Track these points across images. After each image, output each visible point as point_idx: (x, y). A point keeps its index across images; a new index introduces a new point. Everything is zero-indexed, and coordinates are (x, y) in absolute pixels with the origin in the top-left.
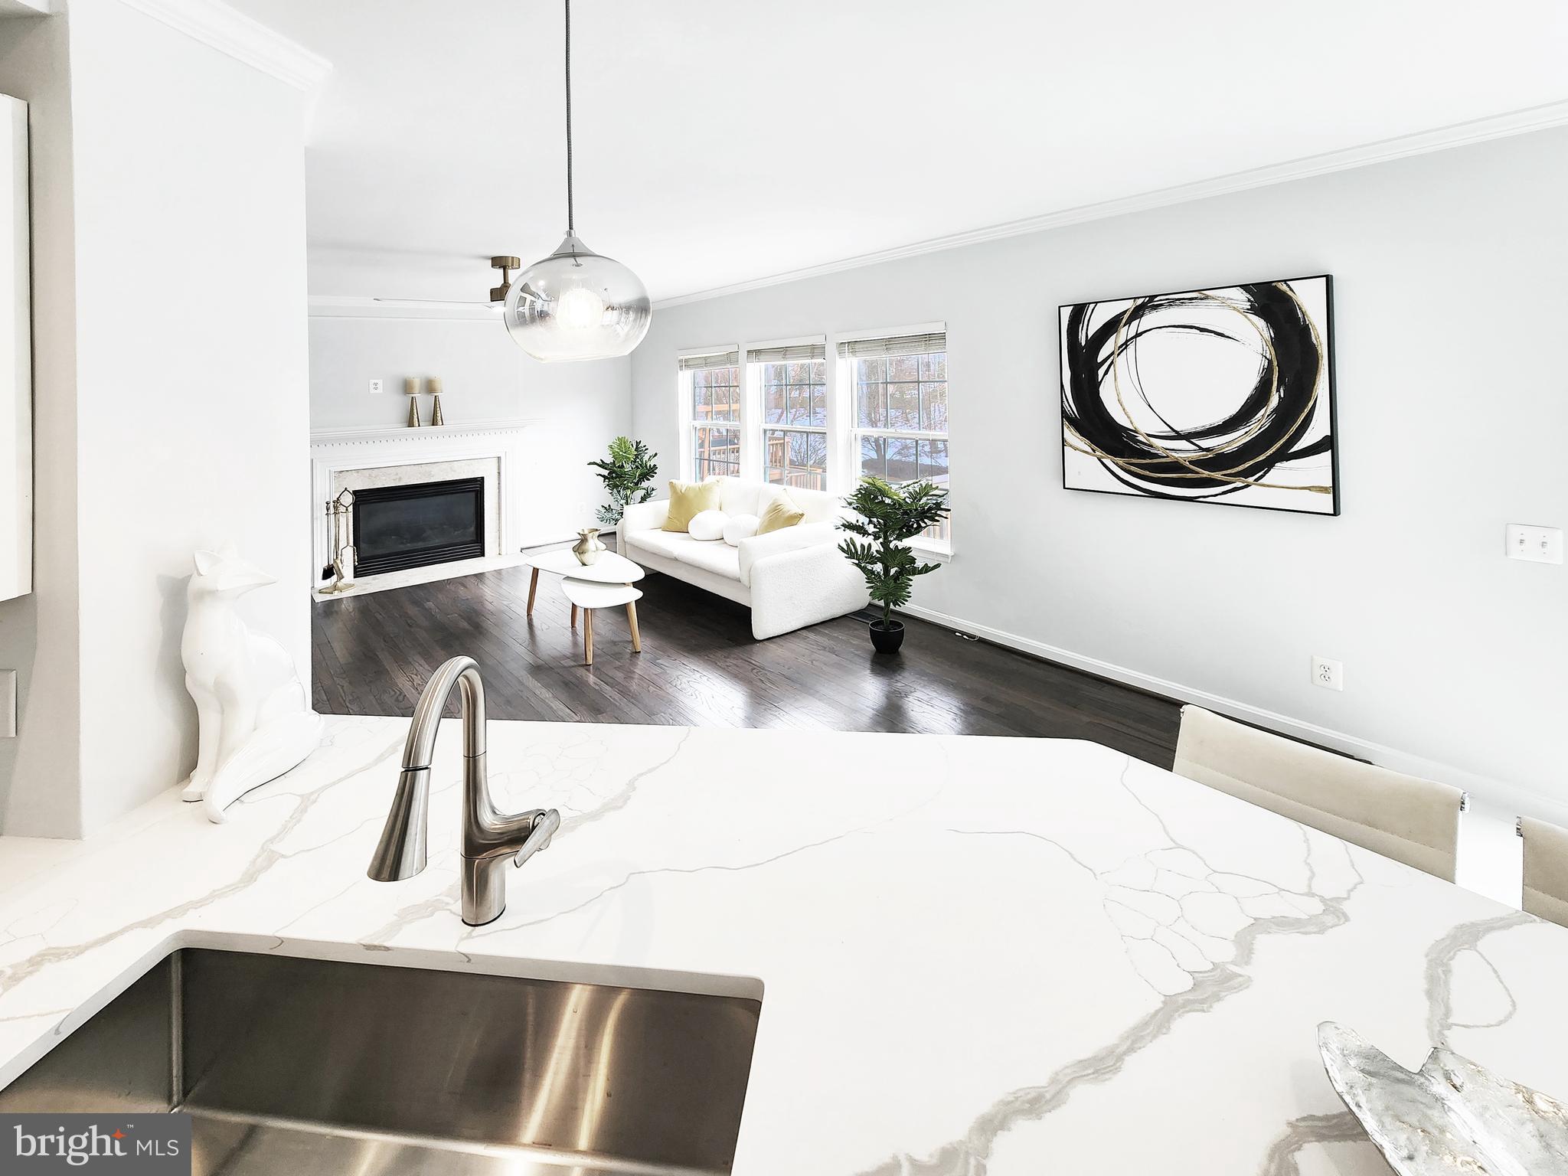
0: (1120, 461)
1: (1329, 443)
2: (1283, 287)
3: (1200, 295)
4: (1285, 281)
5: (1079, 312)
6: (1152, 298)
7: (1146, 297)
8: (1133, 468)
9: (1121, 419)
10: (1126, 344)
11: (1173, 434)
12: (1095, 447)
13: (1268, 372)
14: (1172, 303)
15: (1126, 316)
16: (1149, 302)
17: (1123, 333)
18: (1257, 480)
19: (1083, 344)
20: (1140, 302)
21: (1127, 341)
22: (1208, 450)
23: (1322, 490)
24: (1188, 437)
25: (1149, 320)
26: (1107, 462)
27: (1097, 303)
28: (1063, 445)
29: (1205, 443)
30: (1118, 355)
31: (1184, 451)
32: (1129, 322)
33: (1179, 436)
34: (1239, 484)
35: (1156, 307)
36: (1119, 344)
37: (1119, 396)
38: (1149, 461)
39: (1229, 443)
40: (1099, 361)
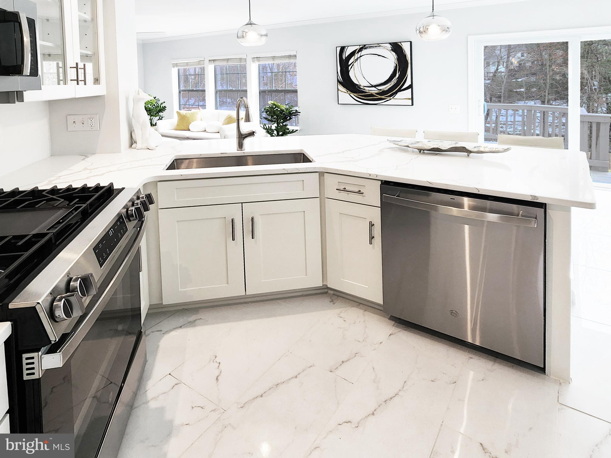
0: (355, 94)
1: (411, 87)
2: (400, 44)
3: (378, 45)
4: (400, 42)
5: (343, 49)
6: (365, 45)
7: (363, 45)
8: (359, 96)
9: (356, 82)
10: (357, 59)
11: (371, 86)
12: (348, 91)
13: (396, 67)
14: (370, 47)
15: (357, 51)
16: (364, 47)
17: (357, 56)
18: (393, 98)
19: (344, 59)
20: (361, 46)
21: (357, 58)
22: (380, 90)
23: (409, 99)
24: (375, 86)
25: (364, 52)
26: (352, 95)
27: (348, 46)
28: (338, 91)
29: (379, 88)
30: (355, 62)
31: (374, 91)
32: (358, 53)
33: (372, 86)
34: (389, 99)
35: (366, 48)
36: (355, 59)
37: (355, 75)
38: (364, 94)
39: (386, 88)
40: (349, 64)
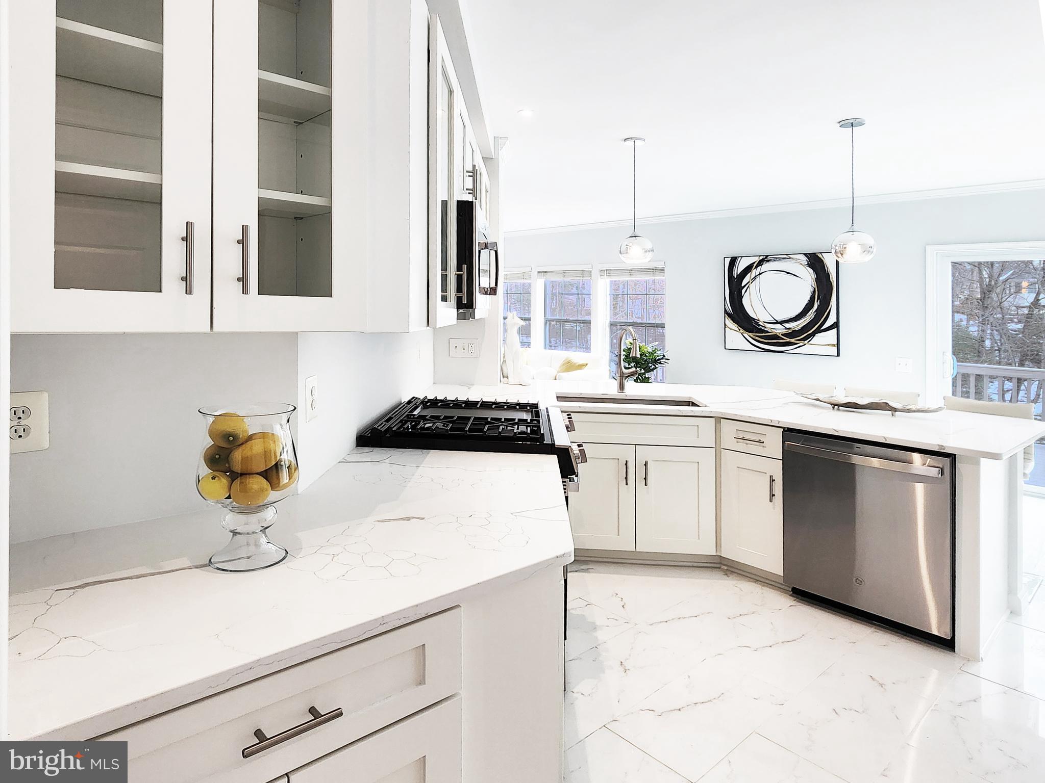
0: (751, 334)
1: (836, 325)
2: (820, 256)
3: (787, 257)
4: (821, 253)
5: (733, 261)
6: (767, 256)
7: (764, 256)
8: (757, 338)
9: (752, 315)
10: (755, 278)
11: (775, 321)
12: (740, 328)
13: (814, 292)
14: (775, 259)
15: (755, 264)
16: (765, 258)
17: (754, 272)
18: (808, 342)
19: (735, 277)
20: (761, 258)
21: (755, 276)
22: (789, 329)
23: (833, 345)
24: (781, 323)
25: (766, 267)
26: (746, 335)
27: (742, 257)
28: (725, 327)
29: (788, 325)
30: (751, 283)
31: (779, 330)
32: (756, 267)
33: (777, 323)
34: (801, 344)
35: (768, 261)
36: (752, 278)
37: (752, 304)
38: (764, 334)
39: (798, 325)
40: (743, 285)
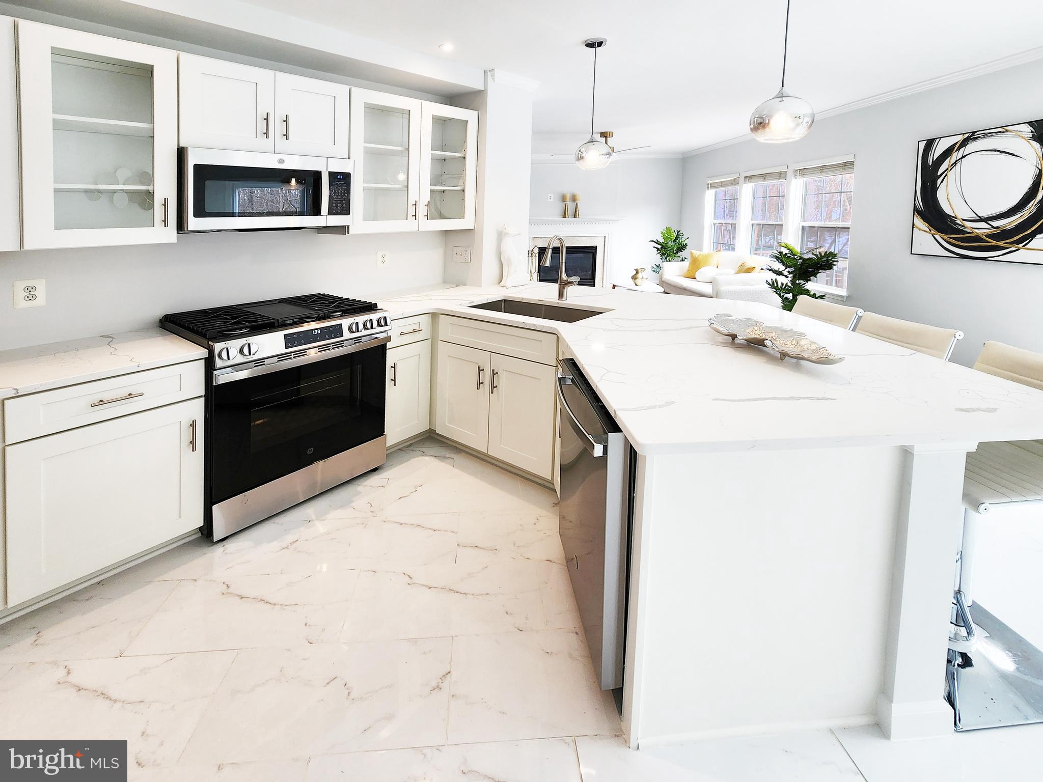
0: (945, 236)
3: (1002, 131)
5: (930, 143)
6: (974, 133)
7: (970, 133)
8: (952, 241)
9: (947, 210)
10: (955, 163)
11: (978, 218)
12: (931, 228)
13: (1038, 177)
14: (985, 136)
15: (957, 146)
16: (972, 135)
17: (955, 156)
18: (1023, 246)
19: (931, 164)
20: (966, 136)
21: (956, 161)
22: (997, 228)
24: (986, 220)
25: (971, 147)
26: (938, 237)
27: (941, 138)
28: (913, 227)
29: (996, 223)
30: (951, 170)
31: (983, 229)
32: (958, 149)
33: (981, 220)
34: (1014, 249)
35: (976, 139)
36: (952, 163)
37: (948, 197)
38: (961, 236)
39: (1010, 223)
40: (939, 174)
